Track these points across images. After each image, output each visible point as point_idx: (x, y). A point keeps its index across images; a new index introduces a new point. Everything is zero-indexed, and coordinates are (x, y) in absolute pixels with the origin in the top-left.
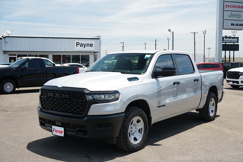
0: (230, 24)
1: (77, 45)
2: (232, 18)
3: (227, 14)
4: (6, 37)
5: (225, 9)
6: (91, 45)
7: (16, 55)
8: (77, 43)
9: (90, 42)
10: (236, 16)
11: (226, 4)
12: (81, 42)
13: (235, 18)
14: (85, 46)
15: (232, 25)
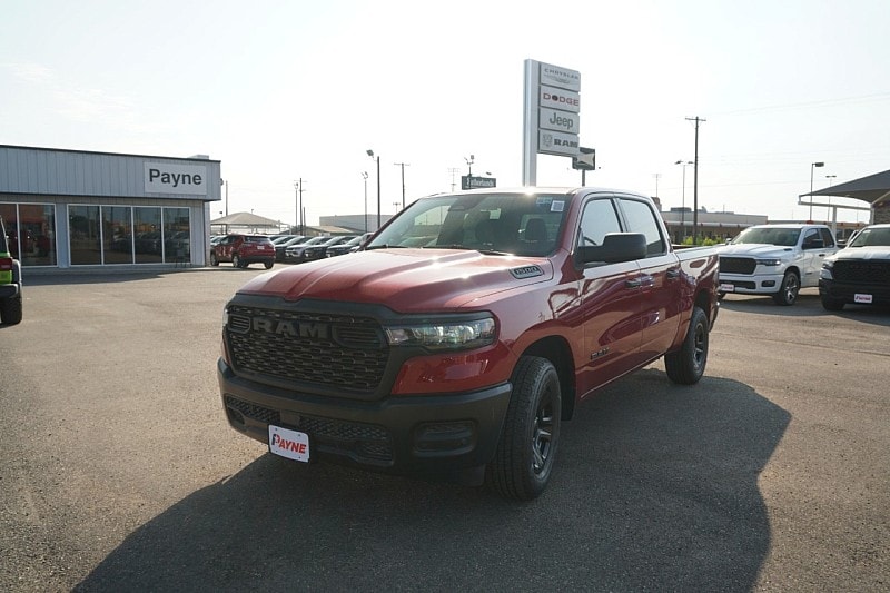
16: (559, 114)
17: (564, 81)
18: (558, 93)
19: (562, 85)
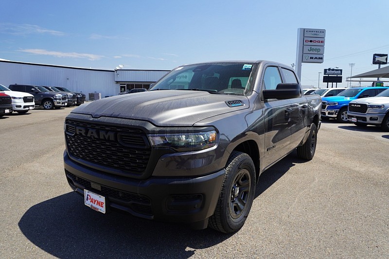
0: (309, 58)
2: (311, 52)
3: (306, 48)
4: (118, 70)
5: (305, 43)
7: (125, 84)
10: (315, 50)
11: (305, 39)
13: (314, 52)
15: (311, 58)
16: (312, 47)
17: (316, 34)
18: (312, 39)
19: (315, 36)
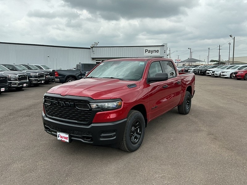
1: (146, 51)
4: (93, 47)
6: (157, 51)
7: (100, 61)
8: (146, 50)
9: (156, 49)
12: (149, 49)
14: (152, 52)
